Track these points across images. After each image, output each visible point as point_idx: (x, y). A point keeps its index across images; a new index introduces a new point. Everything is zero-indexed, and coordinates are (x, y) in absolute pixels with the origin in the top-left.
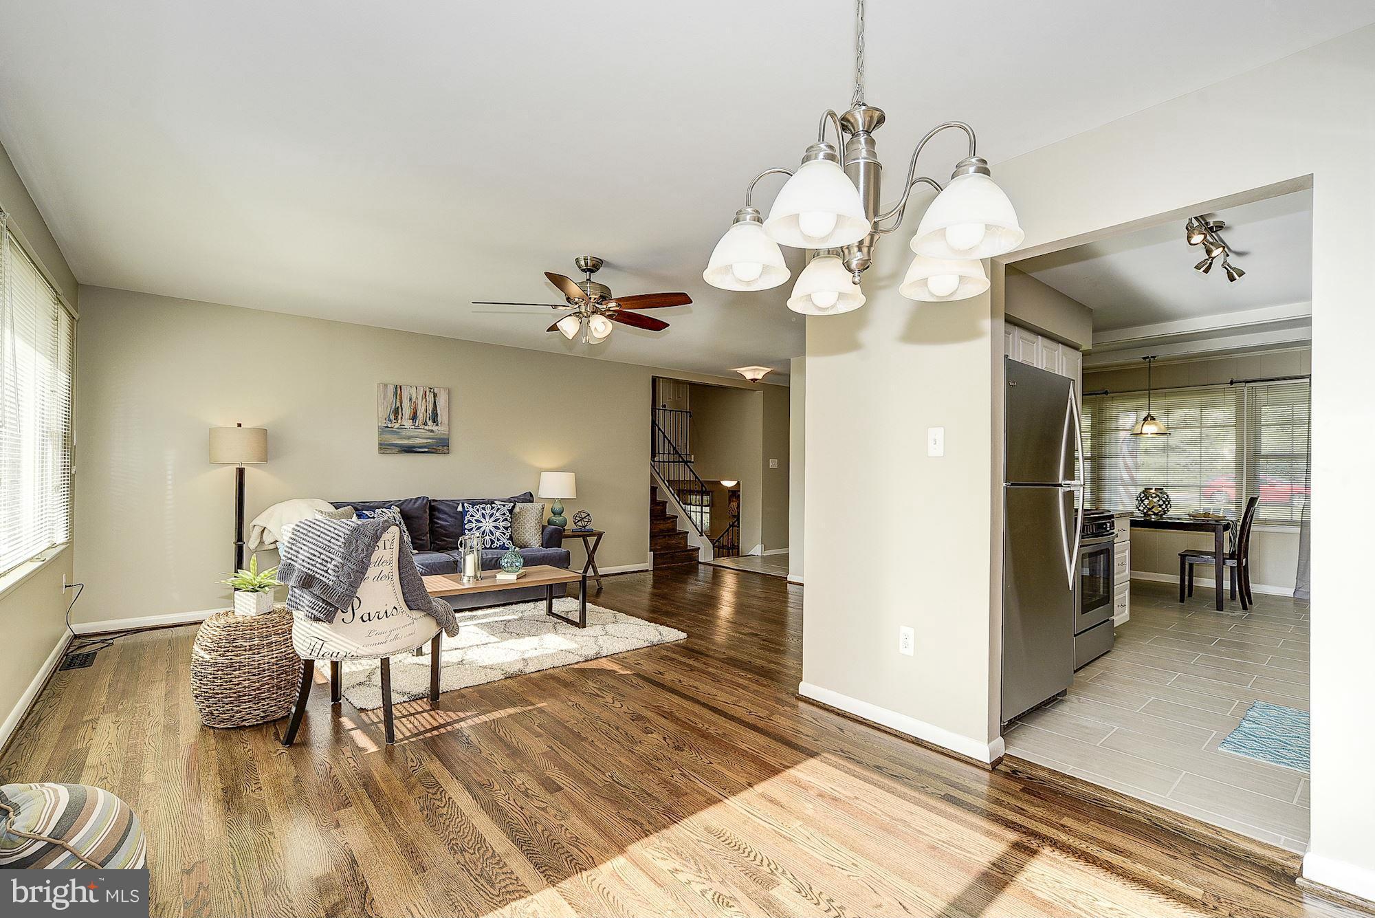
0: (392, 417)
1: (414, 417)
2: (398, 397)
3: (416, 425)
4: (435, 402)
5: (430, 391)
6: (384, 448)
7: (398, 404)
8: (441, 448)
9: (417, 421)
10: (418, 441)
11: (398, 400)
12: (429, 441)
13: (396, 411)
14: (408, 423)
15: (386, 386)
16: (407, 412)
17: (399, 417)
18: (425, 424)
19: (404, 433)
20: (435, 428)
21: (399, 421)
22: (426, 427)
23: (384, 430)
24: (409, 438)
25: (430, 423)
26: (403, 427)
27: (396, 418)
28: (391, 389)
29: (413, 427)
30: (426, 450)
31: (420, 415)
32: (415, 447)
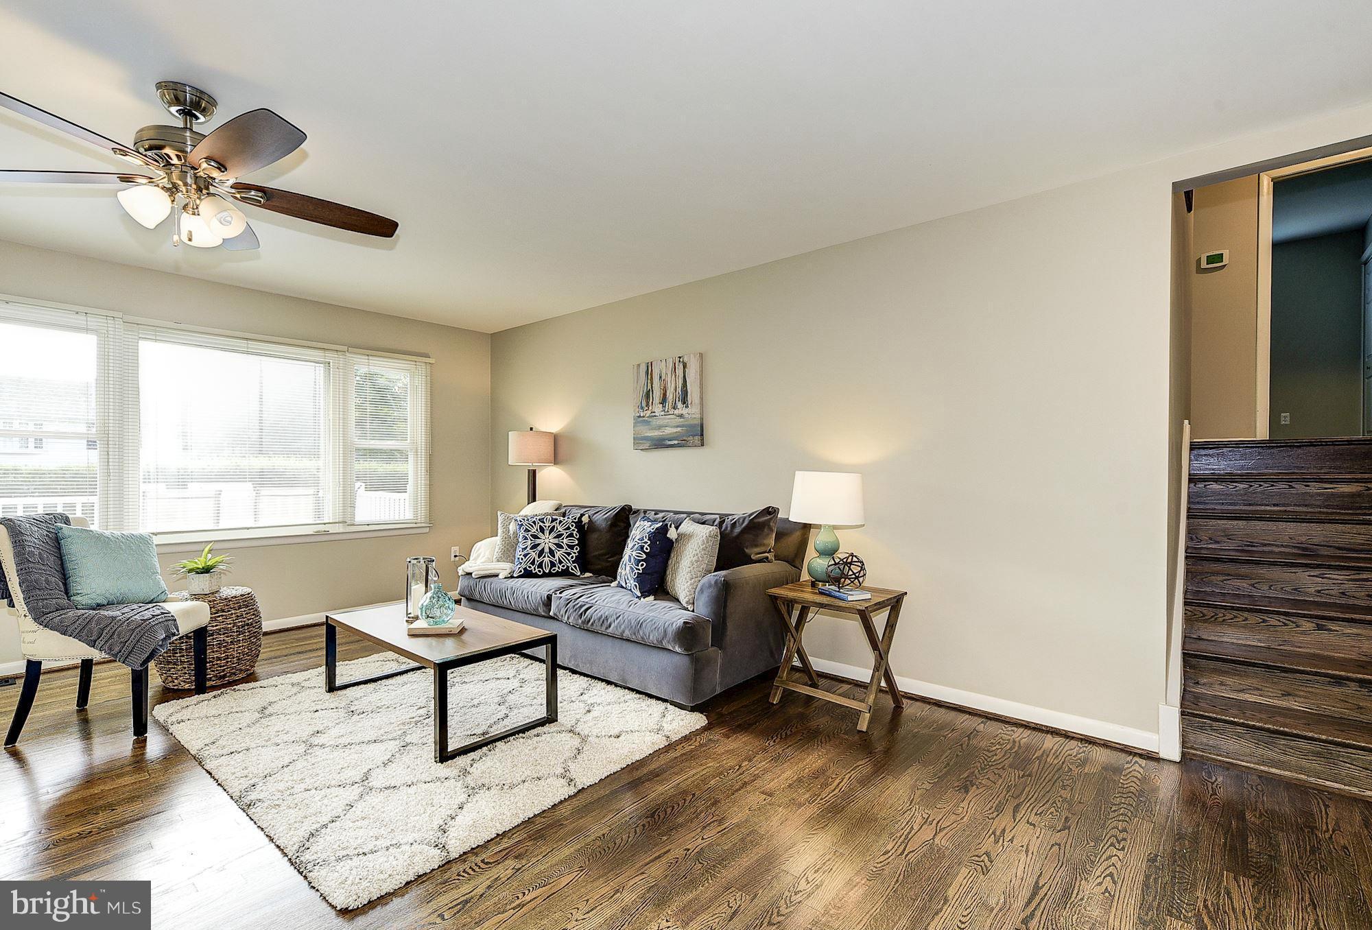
0: (644, 404)
1: (664, 401)
2: (649, 377)
3: (666, 410)
4: (684, 376)
5: (680, 361)
6: (638, 441)
7: (649, 387)
8: (691, 438)
9: (667, 404)
10: (669, 431)
11: (649, 381)
12: (679, 429)
13: (647, 396)
14: (658, 409)
15: (639, 365)
16: (657, 395)
17: (650, 402)
18: (675, 408)
19: (655, 422)
20: (685, 411)
21: (650, 408)
22: (676, 412)
23: (639, 420)
24: (660, 427)
25: (680, 405)
26: (653, 414)
27: (647, 405)
28: (643, 369)
29: (663, 413)
30: (676, 442)
31: (670, 396)
32: (664, 440)
